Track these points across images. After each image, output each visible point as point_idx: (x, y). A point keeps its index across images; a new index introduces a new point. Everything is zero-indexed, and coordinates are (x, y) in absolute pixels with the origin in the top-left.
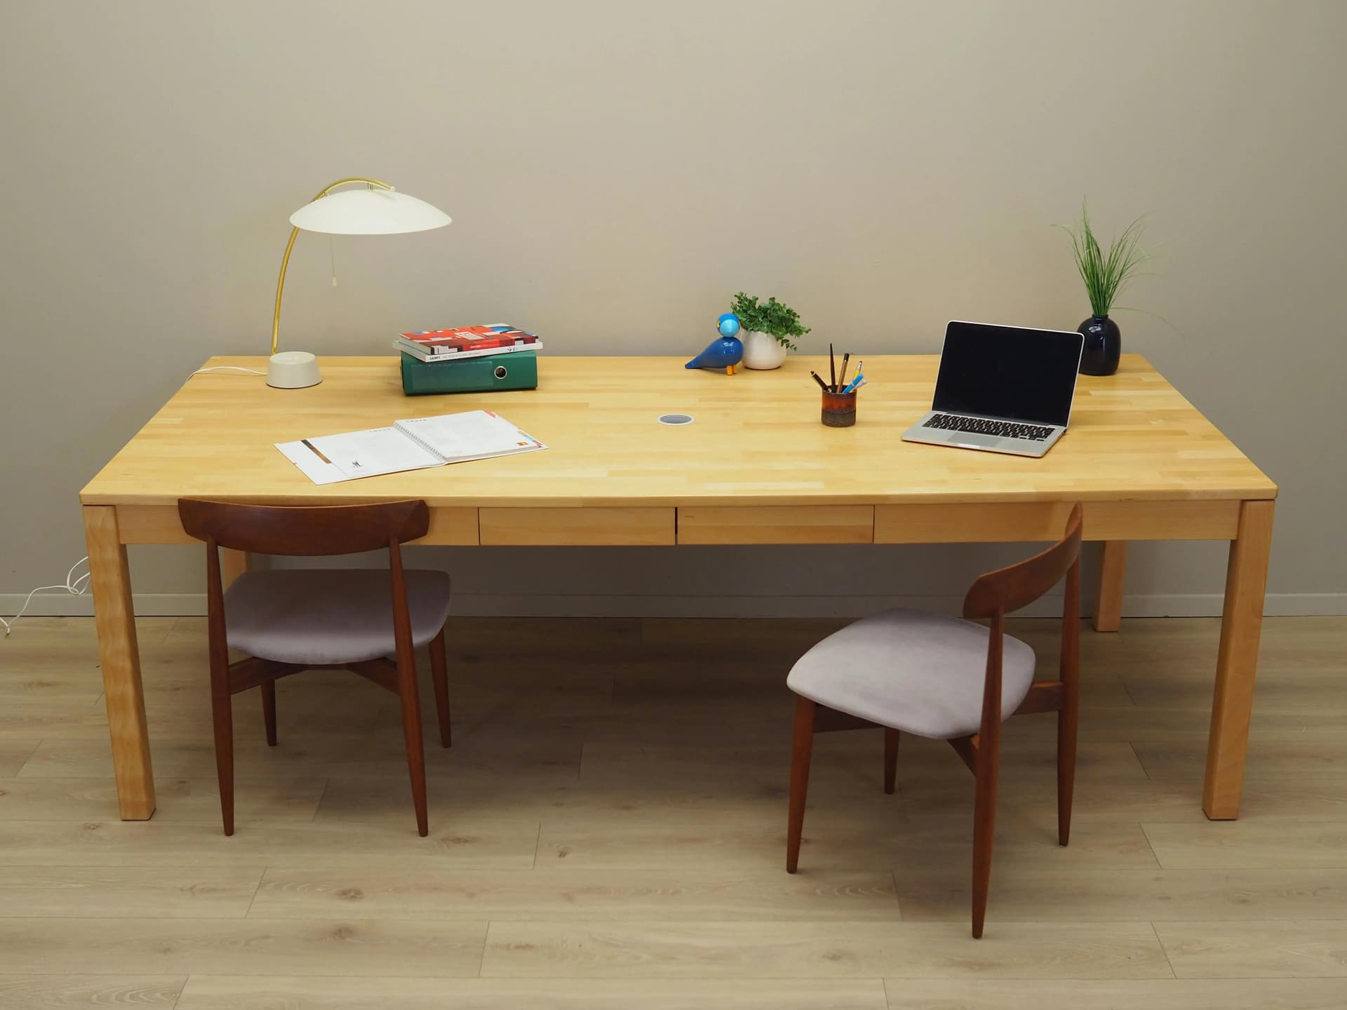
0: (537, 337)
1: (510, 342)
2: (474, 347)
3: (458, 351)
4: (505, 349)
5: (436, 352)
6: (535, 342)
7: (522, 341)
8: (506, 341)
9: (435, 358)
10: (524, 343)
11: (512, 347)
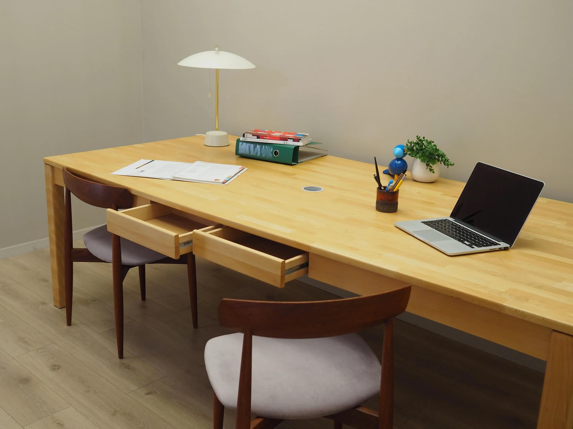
0: (301, 140)
1: (286, 139)
2: (266, 138)
3: (257, 138)
4: (282, 142)
5: (245, 136)
6: (299, 142)
7: (292, 140)
8: (284, 138)
9: (245, 139)
10: (293, 141)
11: (286, 142)
